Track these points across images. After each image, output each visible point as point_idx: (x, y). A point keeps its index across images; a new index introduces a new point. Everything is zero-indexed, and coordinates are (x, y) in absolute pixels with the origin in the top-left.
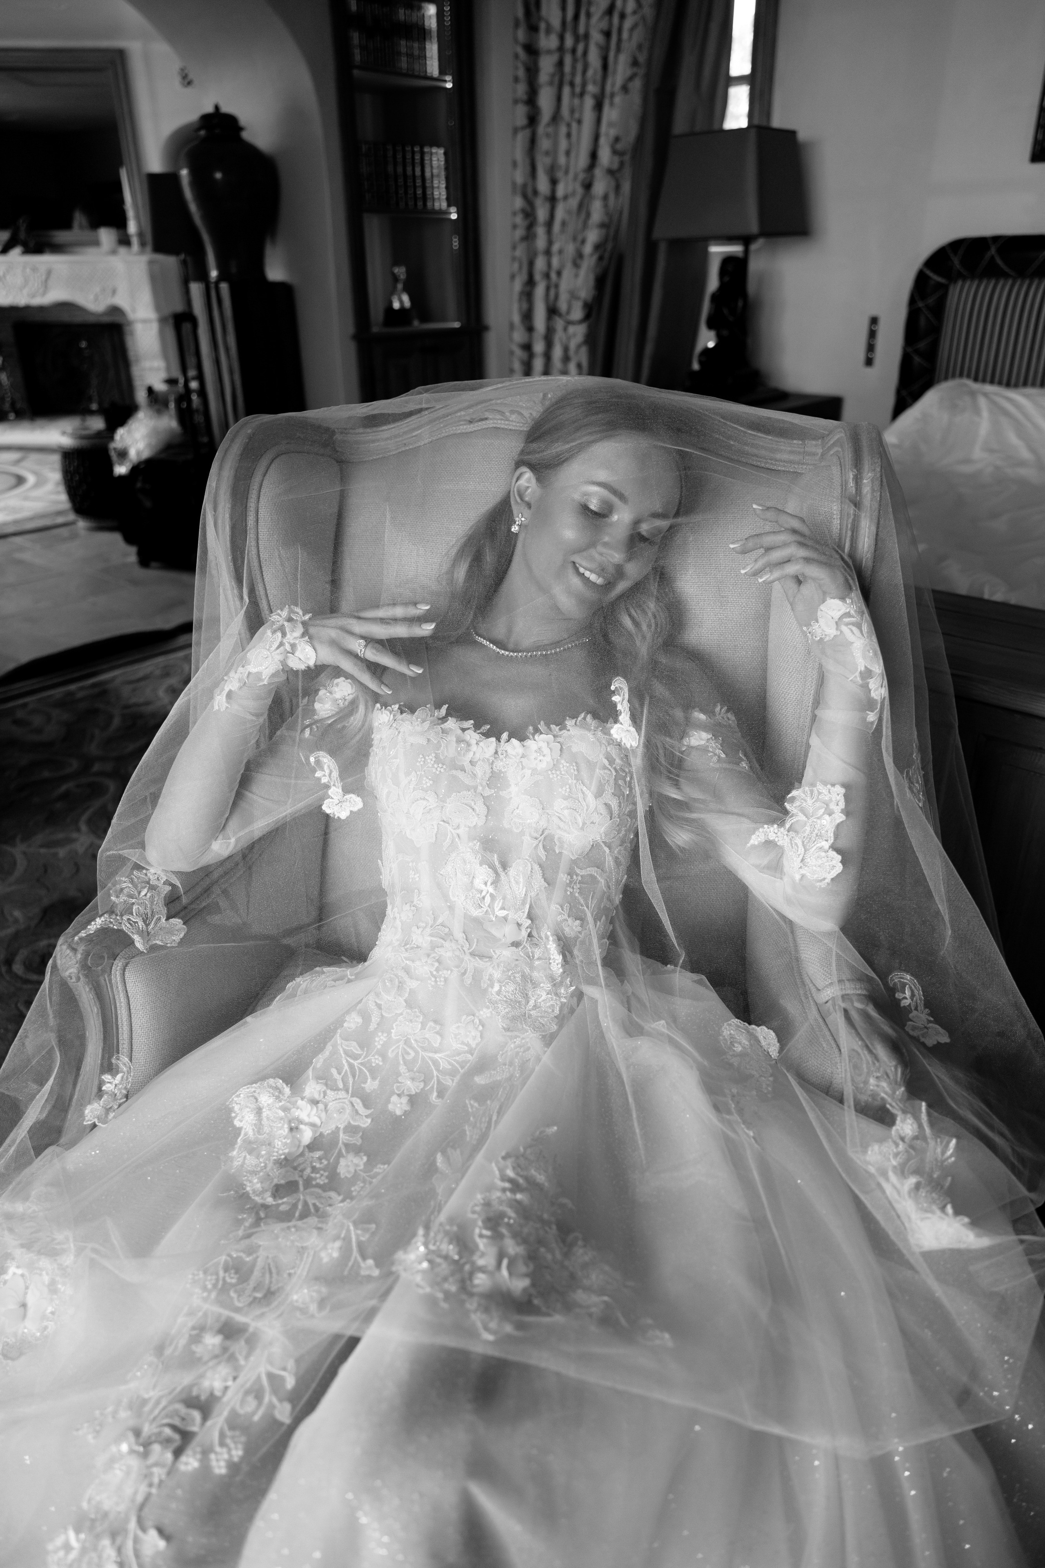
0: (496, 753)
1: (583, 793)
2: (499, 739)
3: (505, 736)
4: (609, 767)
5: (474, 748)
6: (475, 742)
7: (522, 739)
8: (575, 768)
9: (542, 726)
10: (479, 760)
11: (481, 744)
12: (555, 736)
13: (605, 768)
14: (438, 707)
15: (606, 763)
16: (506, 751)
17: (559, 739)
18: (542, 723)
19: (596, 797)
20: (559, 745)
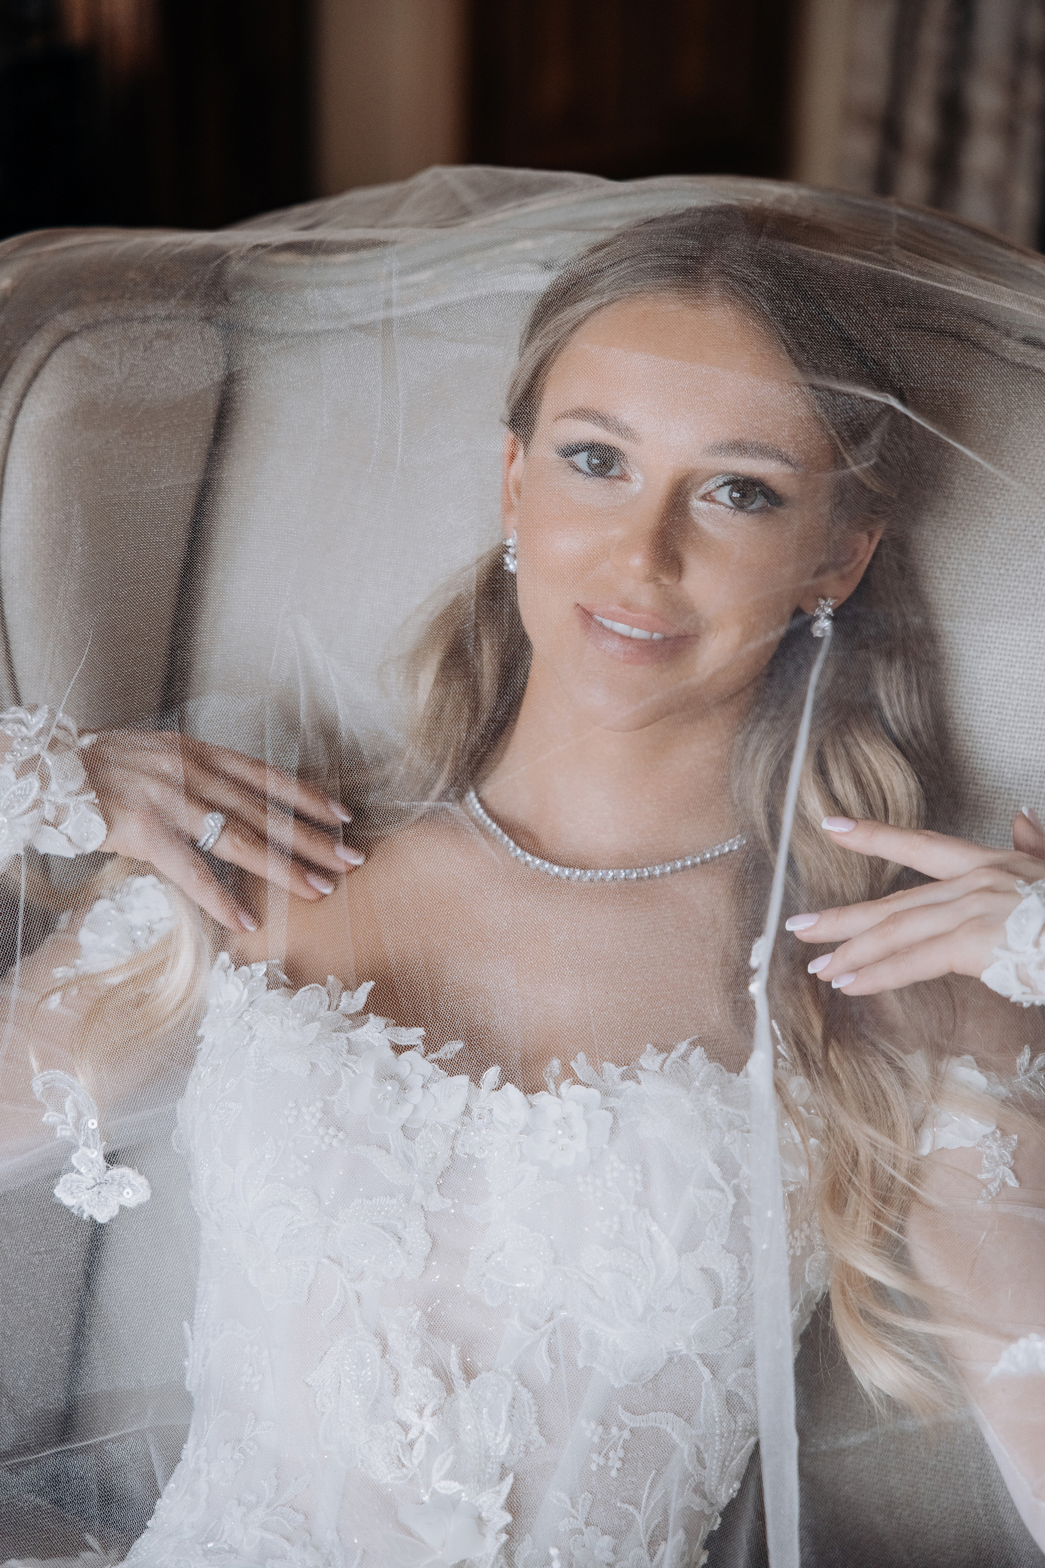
0: (467, 1111)
1: (650, 1237)
2: (476, 1080)
3: (492, 1074)
4: (722, 1183)
5: (416, 1095)
6: (420, 1081)
7: (531, 1088)
8: (639, 1177)
9: (580, 1064)
10: (425, 1126)
11: (434, 1088)
12: (606, 1094)
13: (710, 1184)
14: (349, 987)
15: (714, 1170)
16: (490, 1111)
17: (613, 1102)
18: (581, 1056)
19: (680, 1252)
20: (609, 1115)
